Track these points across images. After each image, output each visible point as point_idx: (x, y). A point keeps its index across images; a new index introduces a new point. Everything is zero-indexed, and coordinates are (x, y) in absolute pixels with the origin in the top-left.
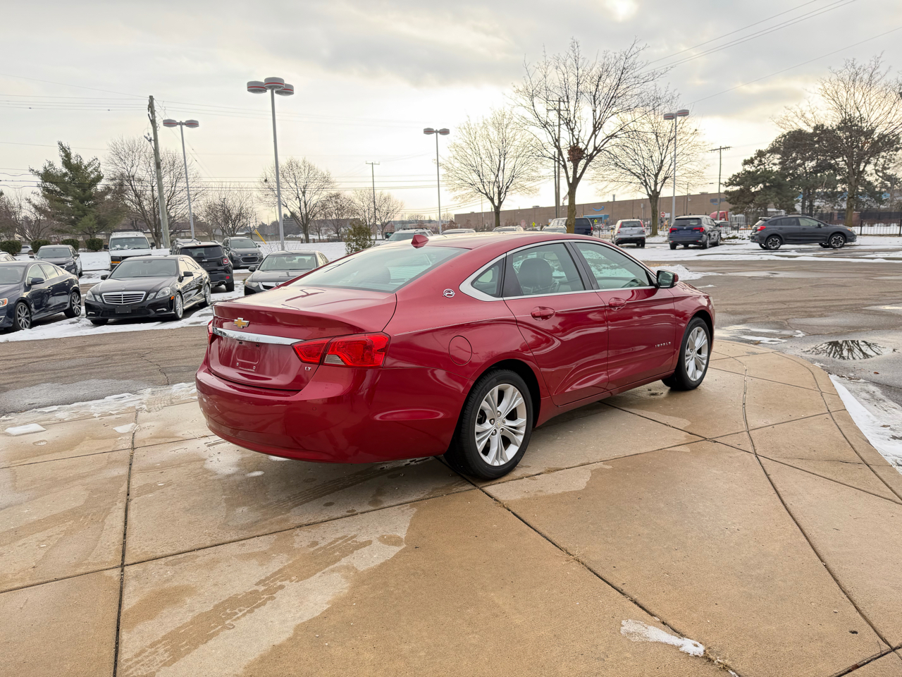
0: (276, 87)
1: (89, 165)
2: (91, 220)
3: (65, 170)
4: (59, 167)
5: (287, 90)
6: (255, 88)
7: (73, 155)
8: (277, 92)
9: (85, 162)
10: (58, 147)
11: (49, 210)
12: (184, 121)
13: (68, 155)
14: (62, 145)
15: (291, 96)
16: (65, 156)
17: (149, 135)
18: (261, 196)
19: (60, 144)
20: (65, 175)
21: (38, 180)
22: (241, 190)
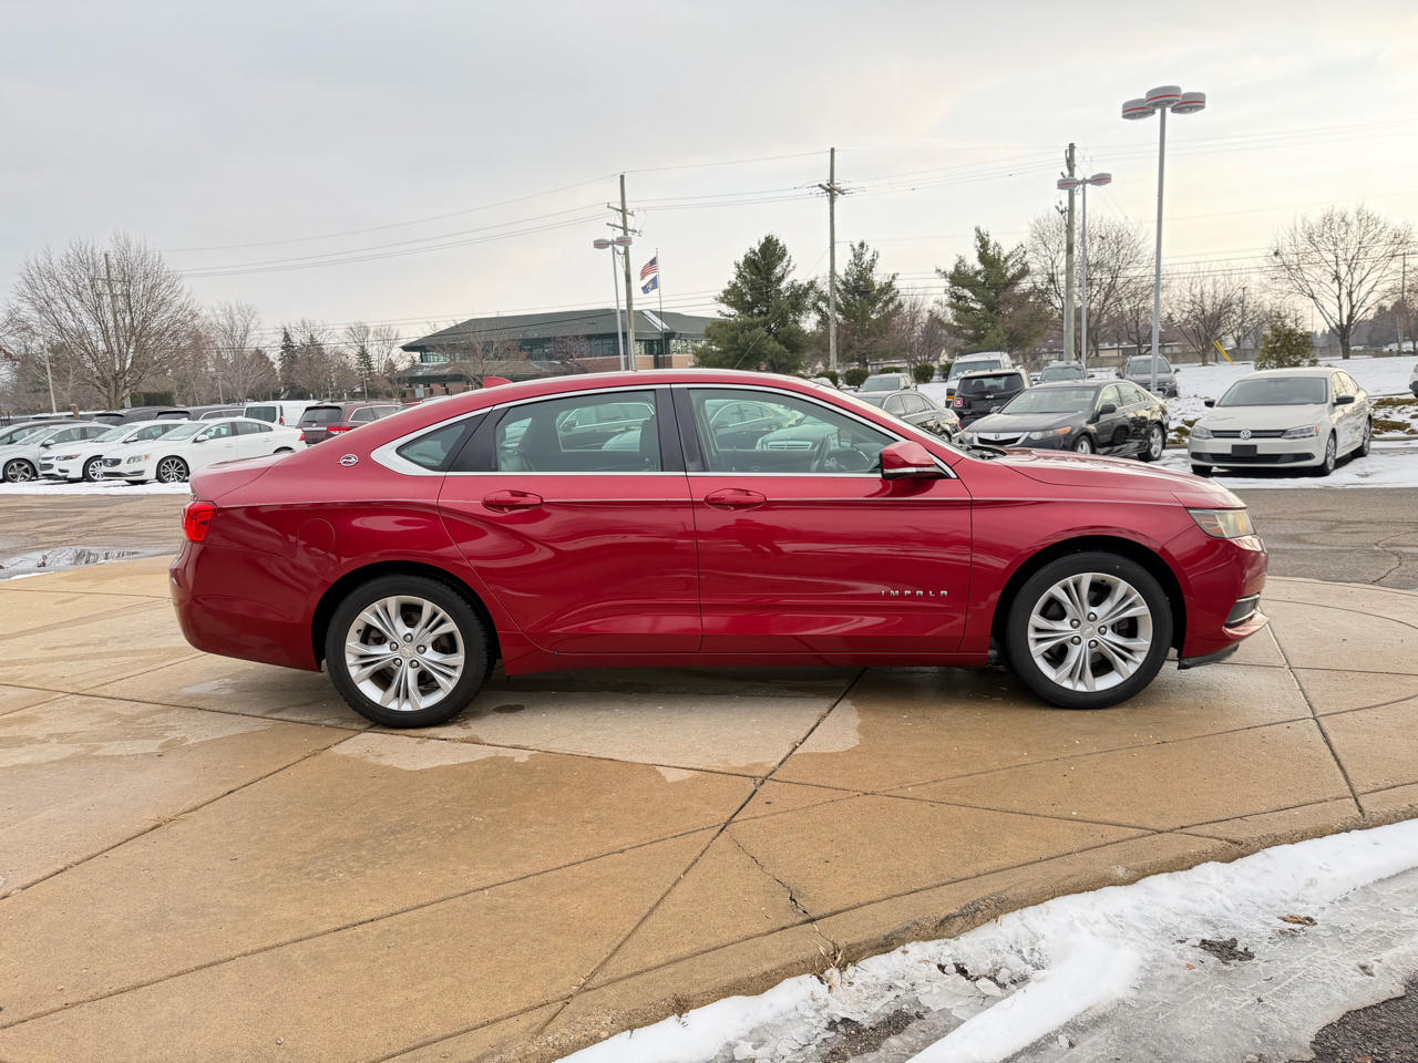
0: (1169, 102)
1: (1011, 255)
2: (999, 335)
3: (979, 267)
4: (973, 263)
5: (1192, 103)
6: (1134, 111)
7: (992, 244)
8: (1173, 110)
9: (1006, 253)
10: (974, 234)
11: (955, 324)
12: (1088, 177)
13: (984, 244)
14: (979, 232)
15: (1200, 112)
16: (981, 247)
17: (1061, 203)
18: (1265, 282)
19: (978, 230)
20: (978, 273)
21: (945, 283)
22: (1229, 273)
